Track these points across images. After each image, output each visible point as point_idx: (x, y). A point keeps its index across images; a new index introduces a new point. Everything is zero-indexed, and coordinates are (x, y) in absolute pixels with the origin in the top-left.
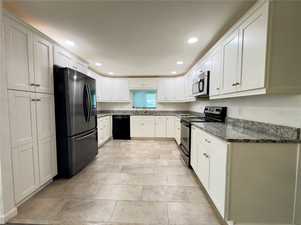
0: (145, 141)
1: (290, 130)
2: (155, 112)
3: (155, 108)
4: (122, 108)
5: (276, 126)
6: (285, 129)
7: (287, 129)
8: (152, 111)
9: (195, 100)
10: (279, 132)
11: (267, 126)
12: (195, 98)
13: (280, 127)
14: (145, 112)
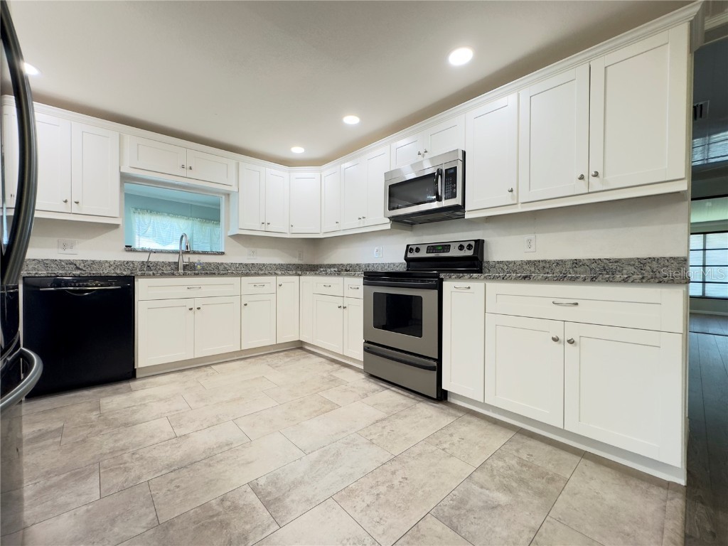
0: (209, 370)
1: (672, 262)
2: (221, 268)
3: (223, 253)
4: (68, 251)
5: (638, 259)
6: (660, 262)
7: (666, 261)
8: (210, 264)
9: (388, 227)
10: (648, 268)
11: (616, 262)
12: (388, 220)
13: (650, 261)
14: (185, 267)
